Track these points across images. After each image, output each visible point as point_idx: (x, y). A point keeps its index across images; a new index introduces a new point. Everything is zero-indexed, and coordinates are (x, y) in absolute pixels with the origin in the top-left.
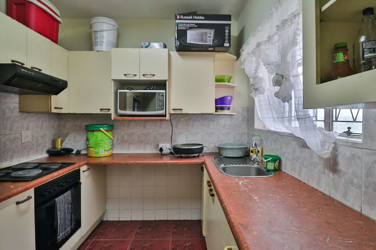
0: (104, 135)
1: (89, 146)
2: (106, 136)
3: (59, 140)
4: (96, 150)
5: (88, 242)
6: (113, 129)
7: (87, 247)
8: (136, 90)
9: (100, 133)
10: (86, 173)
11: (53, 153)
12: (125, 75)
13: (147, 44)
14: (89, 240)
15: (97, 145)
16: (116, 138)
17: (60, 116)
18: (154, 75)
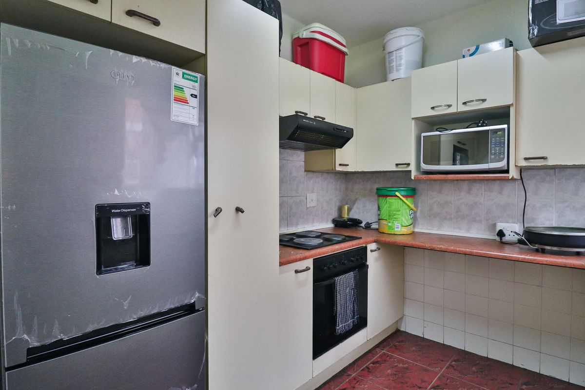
0: (402, 202)
1: (380, 217)
2: (404, 204)
3: (346, 207)
4: (390, 224)
5: (377, 352)
6: (415, 194)
7: (374, 357)
8: (452, 130)
9: (395, 199)
10: (375, 254)
11: (340, 224)
12: (433, 108)
13: (473, 49)
14: (378, 350)
15: (391, 216)
16: (419, 208)
17: (347, 176)
18: (484, 100)
